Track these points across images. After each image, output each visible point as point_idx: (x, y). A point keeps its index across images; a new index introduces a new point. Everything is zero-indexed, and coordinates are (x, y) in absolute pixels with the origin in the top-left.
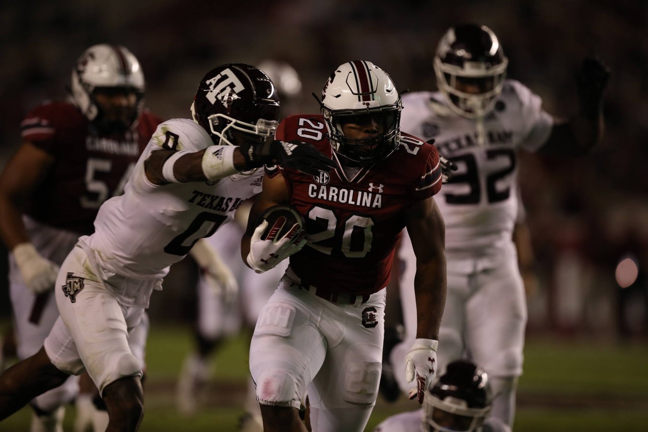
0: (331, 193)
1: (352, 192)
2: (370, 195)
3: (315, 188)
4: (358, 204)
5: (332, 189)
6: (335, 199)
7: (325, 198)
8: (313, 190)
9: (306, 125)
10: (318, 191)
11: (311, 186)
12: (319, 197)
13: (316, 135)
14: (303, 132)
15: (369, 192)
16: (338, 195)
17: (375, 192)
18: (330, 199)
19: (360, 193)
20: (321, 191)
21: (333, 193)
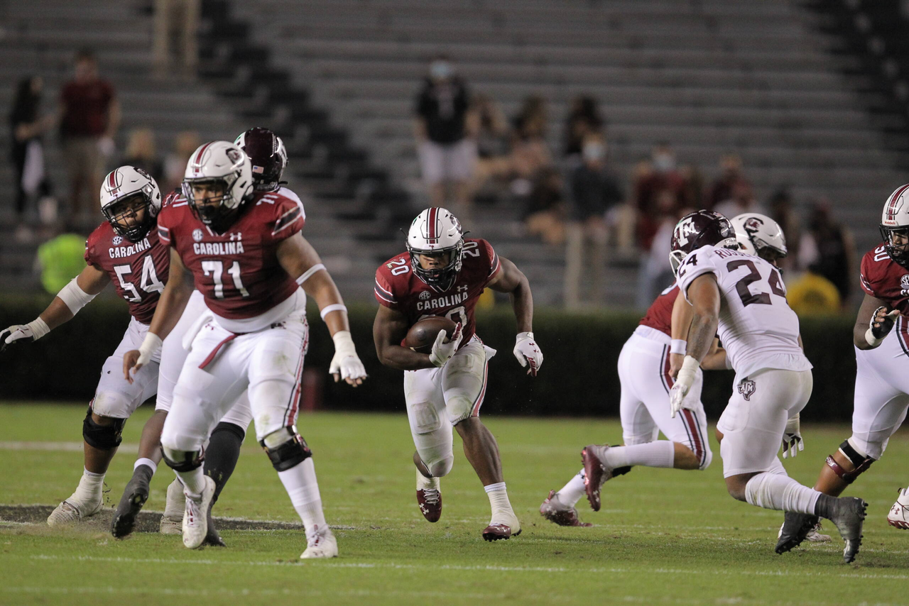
0: (433, 304)
1: (446, 297)
2: (459, 295)
3: (421, 303)
4: (453, 304)
5: (432, 301)
6: (437, 306)
7: (430, 308)
8: (420, 306)
9: (394, 266)
10: (424, 305)
11: (418, 304)
12: (426, 308)
13: (404, 269)
14: (396, 272)
15: (459, 293)
16: (438, 303)
17: (463, 291)
18: (433, 307)
19: (452, 297)
20: (426, 304)
21: (434, 303)
